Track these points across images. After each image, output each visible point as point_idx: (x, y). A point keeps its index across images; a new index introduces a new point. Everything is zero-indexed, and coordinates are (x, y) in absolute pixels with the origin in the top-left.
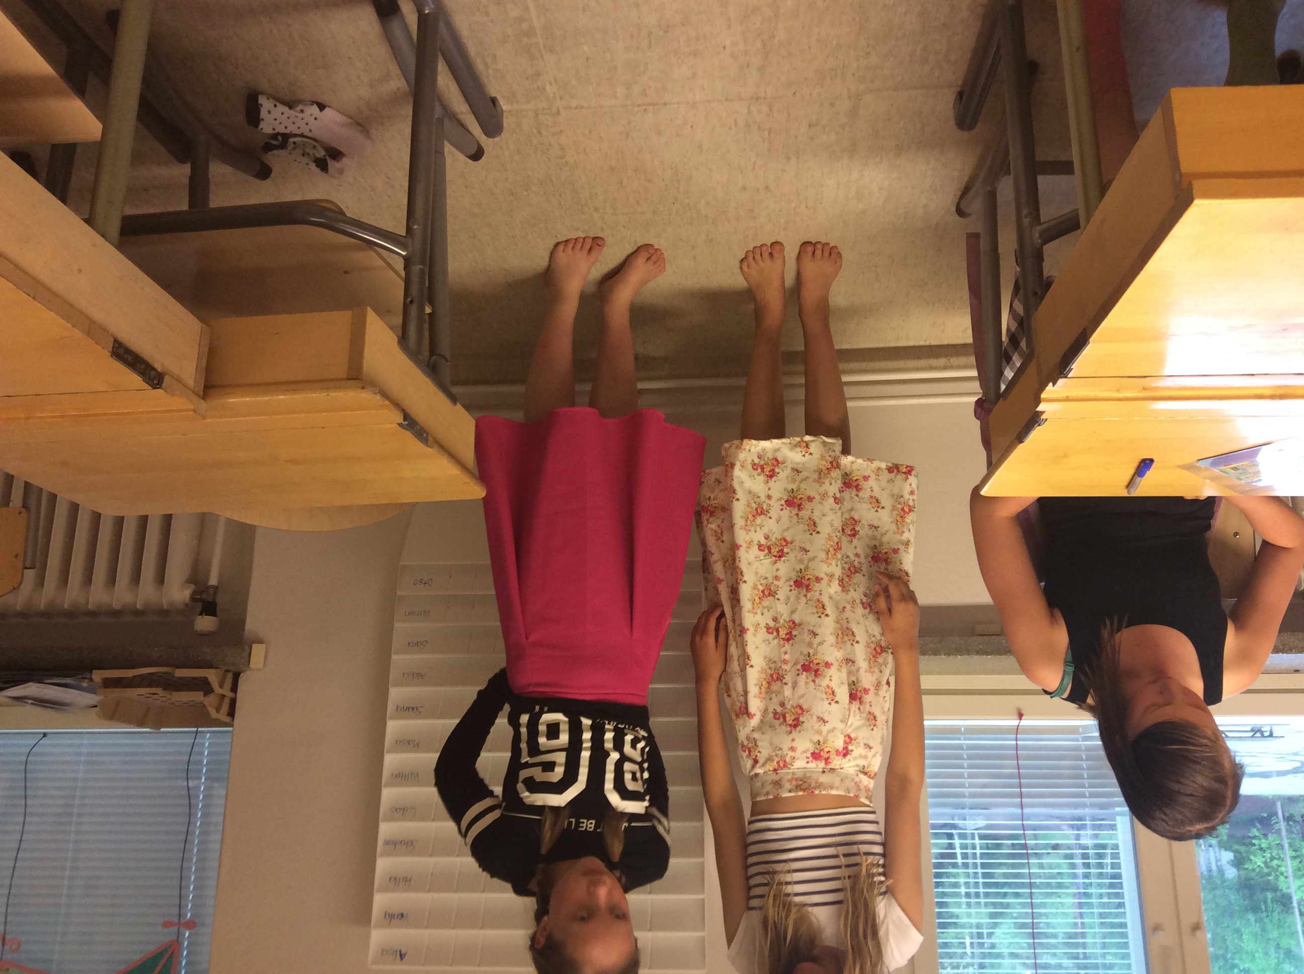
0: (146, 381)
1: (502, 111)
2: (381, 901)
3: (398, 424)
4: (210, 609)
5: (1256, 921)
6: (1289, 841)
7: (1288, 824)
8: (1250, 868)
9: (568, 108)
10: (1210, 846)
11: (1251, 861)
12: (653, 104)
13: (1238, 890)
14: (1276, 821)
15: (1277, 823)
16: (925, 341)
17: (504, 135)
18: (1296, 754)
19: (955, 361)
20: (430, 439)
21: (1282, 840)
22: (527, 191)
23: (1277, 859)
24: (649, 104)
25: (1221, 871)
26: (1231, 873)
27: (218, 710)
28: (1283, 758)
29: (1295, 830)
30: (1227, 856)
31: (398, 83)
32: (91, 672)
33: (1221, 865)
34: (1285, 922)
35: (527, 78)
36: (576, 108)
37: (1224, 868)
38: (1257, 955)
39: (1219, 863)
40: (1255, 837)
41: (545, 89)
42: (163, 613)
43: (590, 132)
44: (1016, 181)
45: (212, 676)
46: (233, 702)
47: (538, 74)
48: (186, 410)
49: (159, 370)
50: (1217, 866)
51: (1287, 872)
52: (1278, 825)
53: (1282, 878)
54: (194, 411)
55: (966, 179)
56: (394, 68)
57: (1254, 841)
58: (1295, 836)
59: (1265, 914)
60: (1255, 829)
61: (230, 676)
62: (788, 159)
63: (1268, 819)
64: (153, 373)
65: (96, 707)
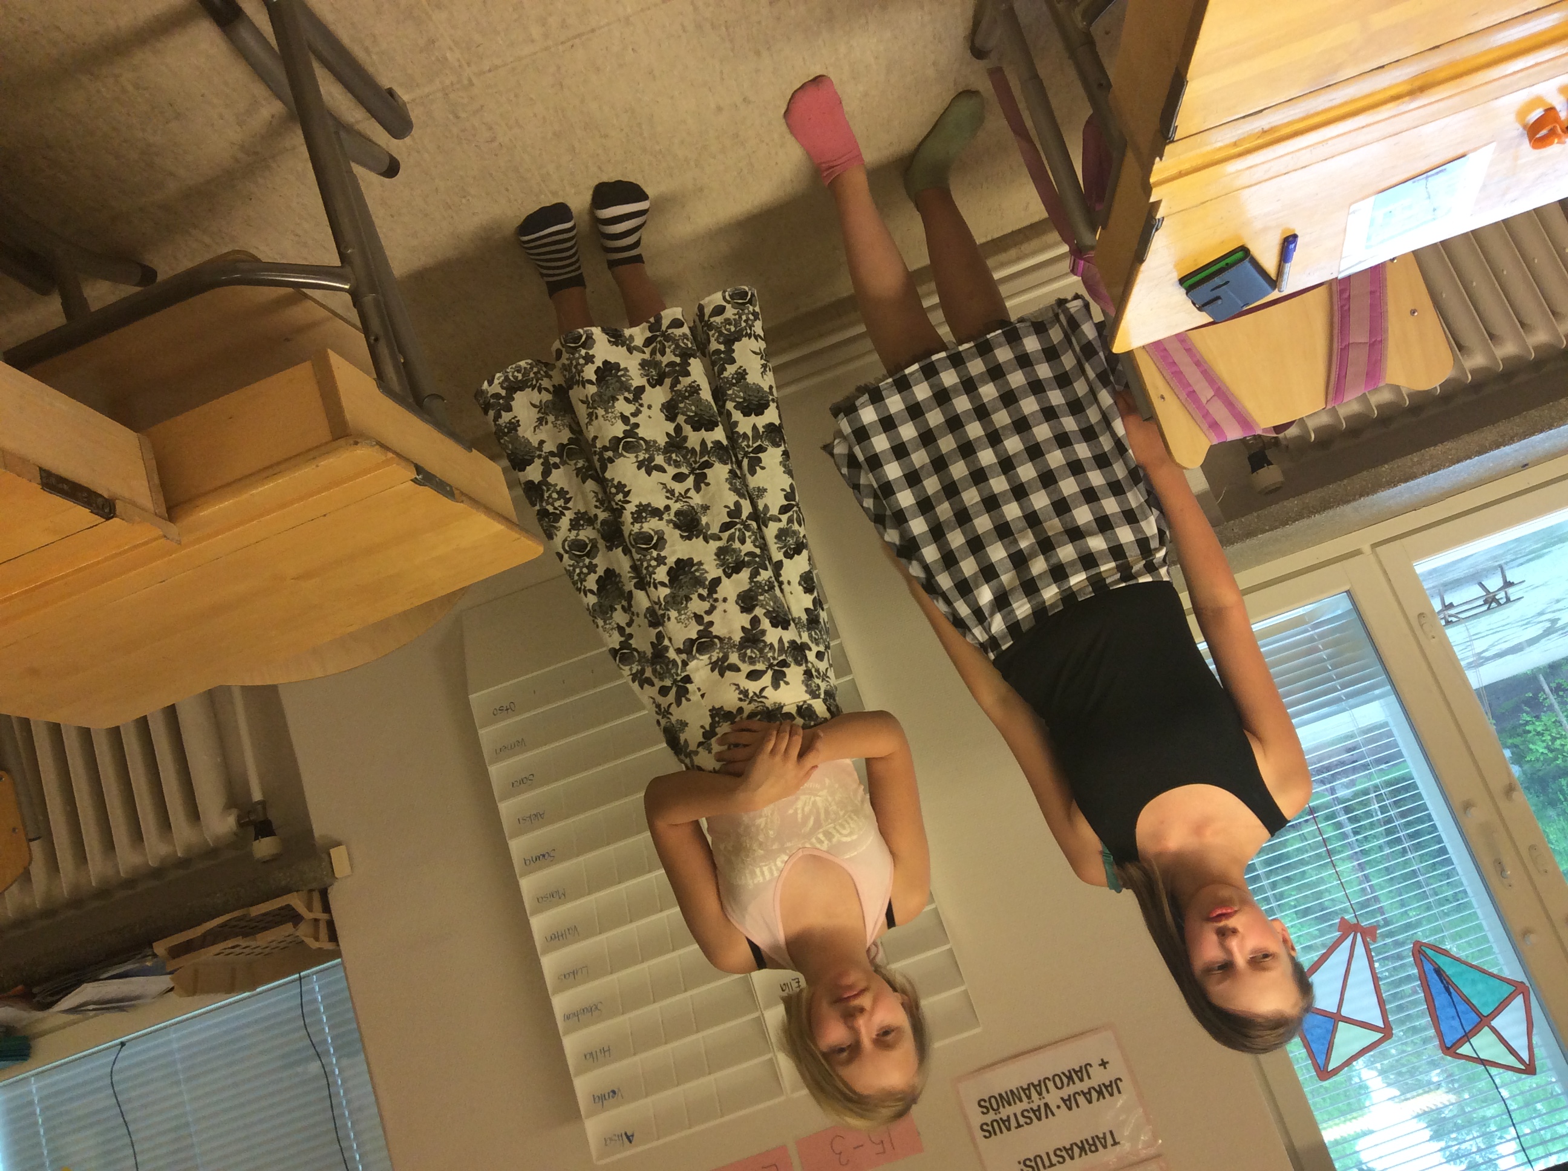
1: (404, 104)
2: (583, 1085)
3: (412, 480)
4: (264, 829)
9: (481, 73)
12: (579, 35)
15: (1546, 699)
16: (986, 237)
17: (415, 132)
18: (1541, 614)
19: (1026, 247)
20: (456, 492)
22: (465, 197)
24: (575, 37)
27: (317, 939)
28: (1528, 623)
31: (271, 108)
35: (421, 51)
36: (490, 71)
41: (446, 59)
42: (211, 853)
43: (516, 96)
45: (296, 901)
46: (331, 925)
47: (432, 41)
48: (156, 539)
49: (106, 496)
55: (970, 13)
56: (259, 90)
61: (316, 896)
62: (758, 53)
63: (1535, 697)
64: (100, 500)
65: (172, 989)
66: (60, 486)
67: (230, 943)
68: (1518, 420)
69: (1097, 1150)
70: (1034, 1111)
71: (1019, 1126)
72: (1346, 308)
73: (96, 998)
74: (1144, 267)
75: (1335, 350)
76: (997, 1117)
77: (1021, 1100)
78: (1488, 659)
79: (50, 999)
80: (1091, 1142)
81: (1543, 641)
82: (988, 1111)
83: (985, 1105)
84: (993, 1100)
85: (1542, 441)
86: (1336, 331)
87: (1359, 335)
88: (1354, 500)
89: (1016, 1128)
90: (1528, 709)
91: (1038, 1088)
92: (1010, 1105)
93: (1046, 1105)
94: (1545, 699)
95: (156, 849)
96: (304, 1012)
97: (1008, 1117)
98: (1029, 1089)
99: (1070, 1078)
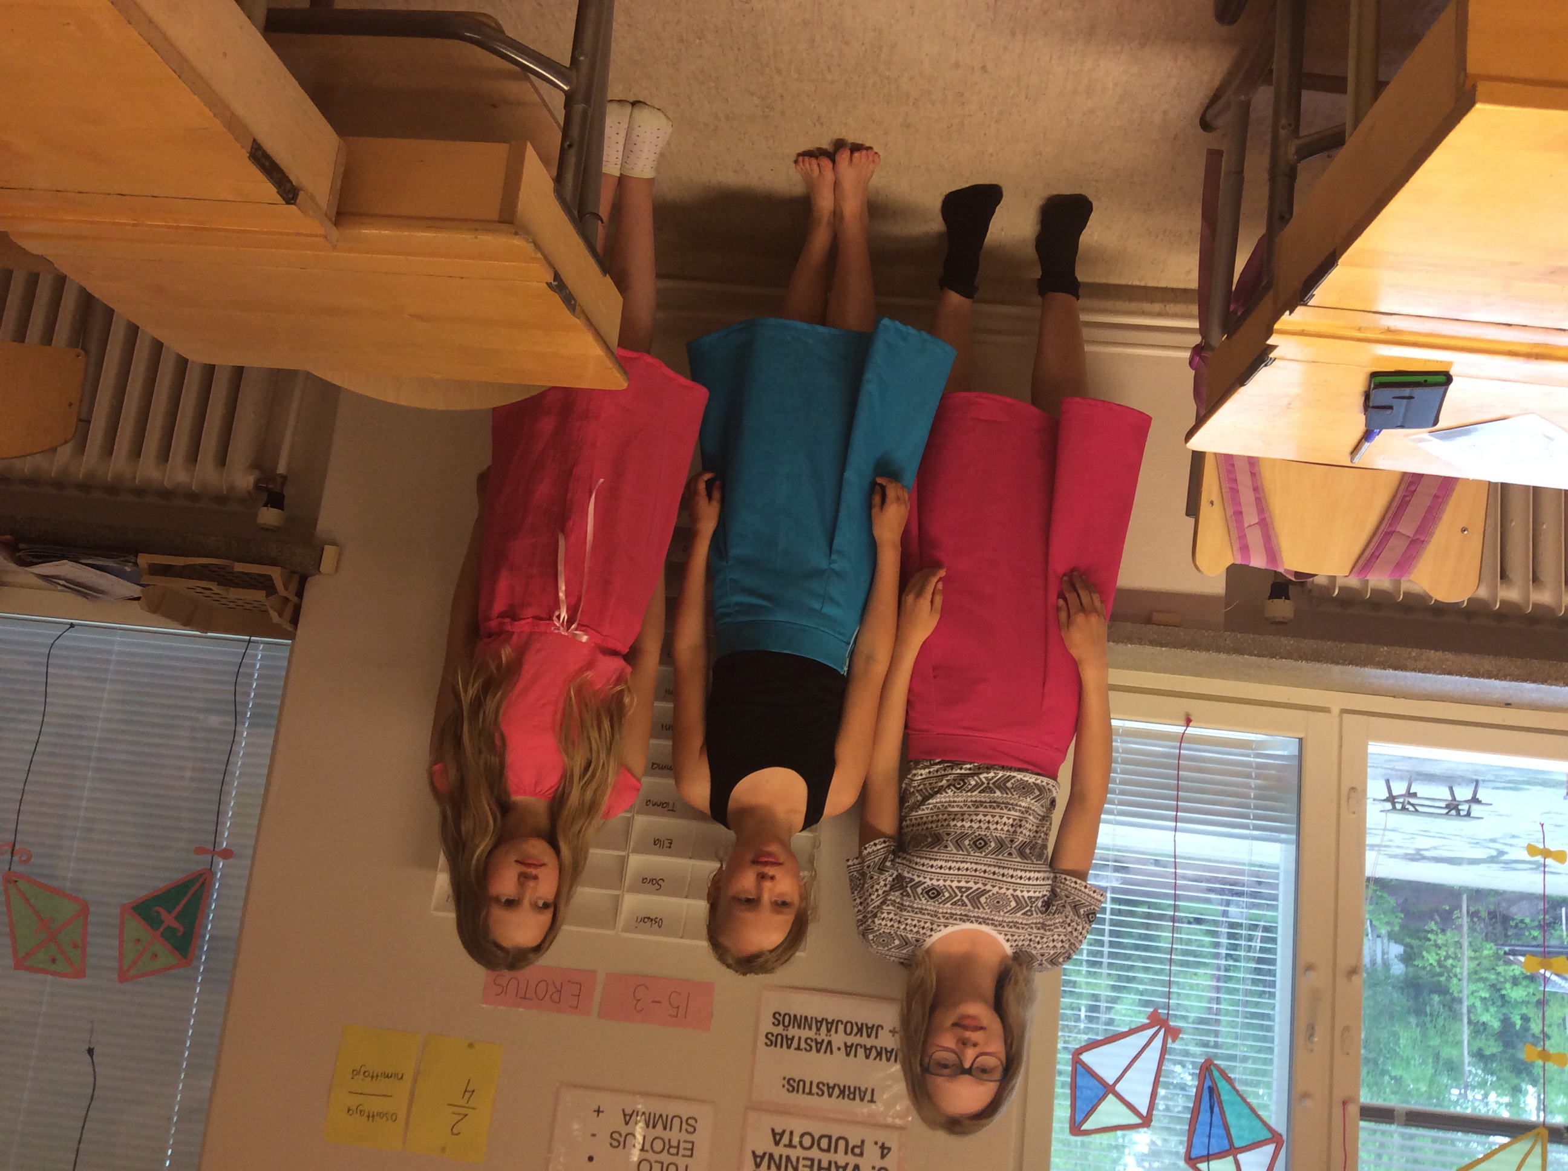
0: (280, 193)
3: (547, 283)
4: (276, 500)
5: (1417, 1025)
6: (1470, 939)
7: (1472, 920)
8: (1420, 966)
10: (1379, 936)
11: (1423, 957)
13: (1402, 989)
14: (1459, 915)
16: (1140, 280)
18: (1493, 841)
19: (1171, 308)
20: (578, 308)
21: (1461, 937)
23: (1453, 958)
25: (1386, 965)
26: (1398, 969)
27: (280, 616)
28: (1477, 843)
29: (1478, 929)
30: (1396, 949)
32: (137, 556)
33: (1388, 958)
34: (1450, 1030)
37: (1391, 962)
38: (1412, 1062)
39: (1386, 957)
40: (1432, 931)
42: (221, 499)
44: (1277, 95)
45: (276, 574)
46: (297, 610)
48: (317, 236)
49: (294, 184)
50: (1383, 959)
51: (1461, 974)
52: (1460, 920)
53: (1455, 981)
54: (325, 237)
55: (1216, 83)
57: (1429, 936)
58: (1478, 935)
59: (1428, 1018)
60: (1433, 923)
61: (296, 579)
62: (1013, 34)
63: (1450, 912)
64: (288, 185)
65: (138, 599)
66: (263, 161)
67: (204, 584)
68: (1518, 663)
69: (854, 1099)
70: (817, 1043)
71: (798, 1048)
72: (1407, 499)
73: (69, 577)
74: (1242, 391)
75: (1380, 531)
76: (784, 1033)
77: (810, 1028)
78: (1424, 858)
79: (30, 559)
80: (852, 1090)
81: (1483, 866)
82: (779, 1025)
83: (779, 1018)
84: (787, 1018)
85: (1530, 690)
86: (1389, 515)
87: (1407, 527)
88: (1343, 664)
89: (796, 1049)
90: (1439, 920)
91: (829, 1026)
92: (799, 1027)
93: (829, 1043)
94: (1458, 918)
95: (177, 474)
96: (239, 672)
97: (793, 1037)
98: (821, 1022)
99: (860, 1030)
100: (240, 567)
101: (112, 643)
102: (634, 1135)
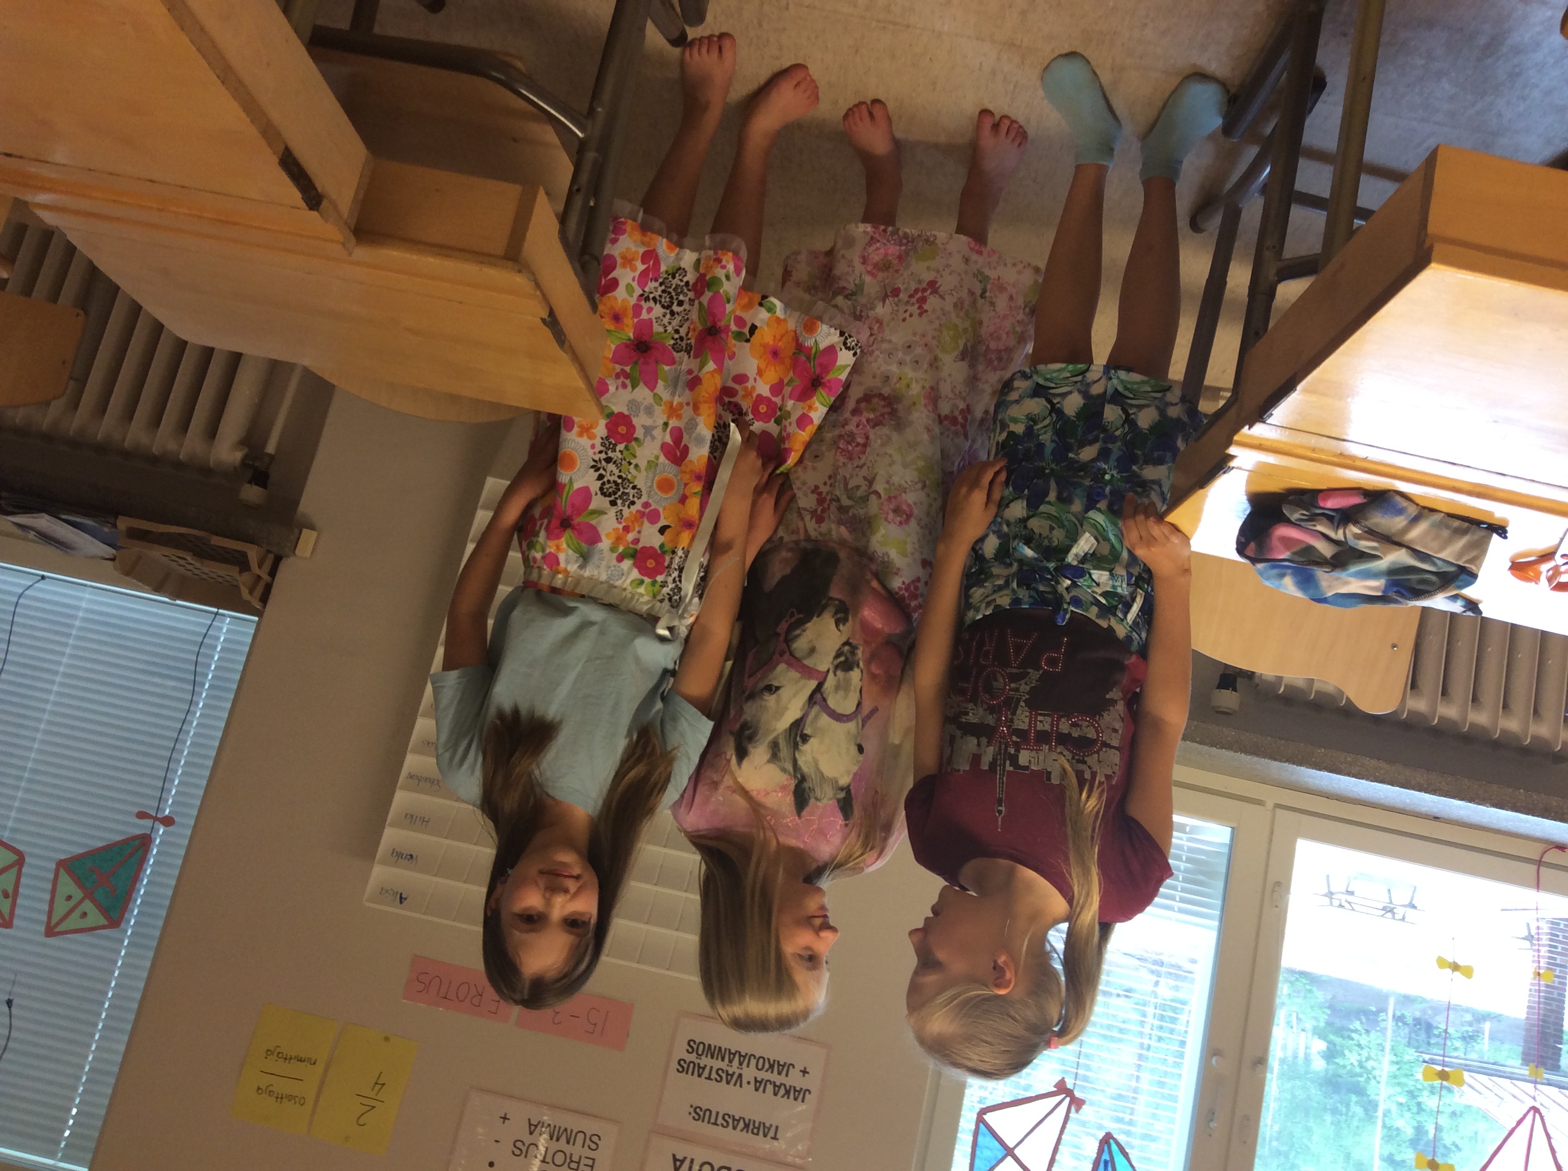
5: (1332, 1123)
6: (1393, 1043)
10: (1303, 1030)
25: (1307, 1059)
29: (1402, 1034)
30: (1320, 1045)
33: (1310, 1054)
34: (1363, 1131)
37: (1312, 1057)
38: (1323, 1160)
39: (1308, 1051)
40: (1356, 1031)
50: (1305, 1053)
51: (1380, 1076)
53: (1373, 1082)
57: (1353, 1035)
58: (1401, 1039)
59: (1344, 1118)
100: (217, 541)
101: (81, 599)
102: (536, 1146)
